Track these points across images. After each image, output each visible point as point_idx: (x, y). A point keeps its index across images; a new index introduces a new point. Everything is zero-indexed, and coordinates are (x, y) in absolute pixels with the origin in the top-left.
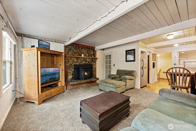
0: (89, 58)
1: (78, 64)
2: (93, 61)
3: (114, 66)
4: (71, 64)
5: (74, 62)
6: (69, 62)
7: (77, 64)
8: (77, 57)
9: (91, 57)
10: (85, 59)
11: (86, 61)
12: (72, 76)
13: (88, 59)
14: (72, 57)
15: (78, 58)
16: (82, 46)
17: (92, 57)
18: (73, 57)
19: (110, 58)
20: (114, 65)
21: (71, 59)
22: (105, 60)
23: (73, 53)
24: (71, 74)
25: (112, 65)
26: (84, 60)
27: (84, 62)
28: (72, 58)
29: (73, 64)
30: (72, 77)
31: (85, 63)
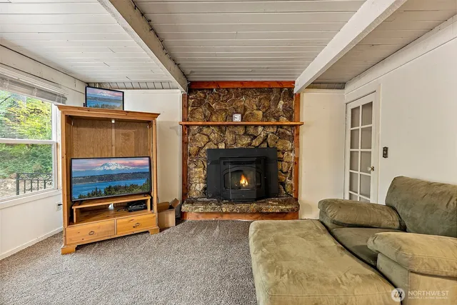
0: (269, 126)
1: (222, 146)
2: (282, 136)
3: (385, 155)
4: (200, 148)
5: (210, 140)
6: (194, 140)
7: (220, 147)
8: (219, 126)
9: (273, 122)
10: (251, 131)
11: (255, 137)
12: (202, 185)
13: (260, 129)
14: (203, 126)
15: (224, 128)
16: (240, 86)
17: (278, 120)
18: (208, 126)
19: (368, 119)
20: (386, 150)
21: (200, 131)
22: (349, 129)
23: (208, 113)
24: (200, 177)
25: (376, 151)
26: (246, 134)
27: (246, 141)
28: (205, 130)
29: (207, 148)
30: (202, 187)
31: (250, 144)
